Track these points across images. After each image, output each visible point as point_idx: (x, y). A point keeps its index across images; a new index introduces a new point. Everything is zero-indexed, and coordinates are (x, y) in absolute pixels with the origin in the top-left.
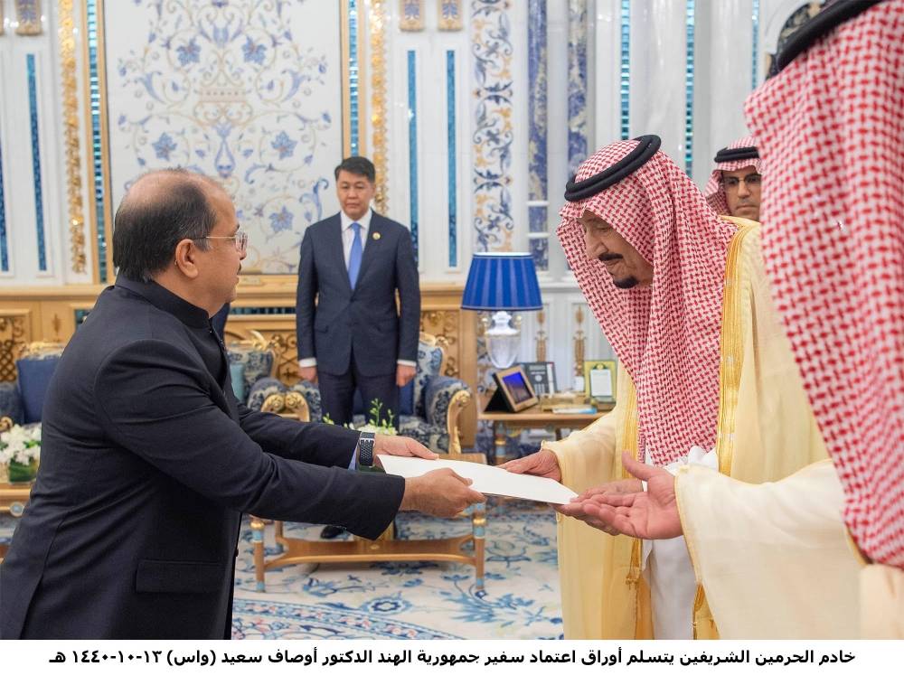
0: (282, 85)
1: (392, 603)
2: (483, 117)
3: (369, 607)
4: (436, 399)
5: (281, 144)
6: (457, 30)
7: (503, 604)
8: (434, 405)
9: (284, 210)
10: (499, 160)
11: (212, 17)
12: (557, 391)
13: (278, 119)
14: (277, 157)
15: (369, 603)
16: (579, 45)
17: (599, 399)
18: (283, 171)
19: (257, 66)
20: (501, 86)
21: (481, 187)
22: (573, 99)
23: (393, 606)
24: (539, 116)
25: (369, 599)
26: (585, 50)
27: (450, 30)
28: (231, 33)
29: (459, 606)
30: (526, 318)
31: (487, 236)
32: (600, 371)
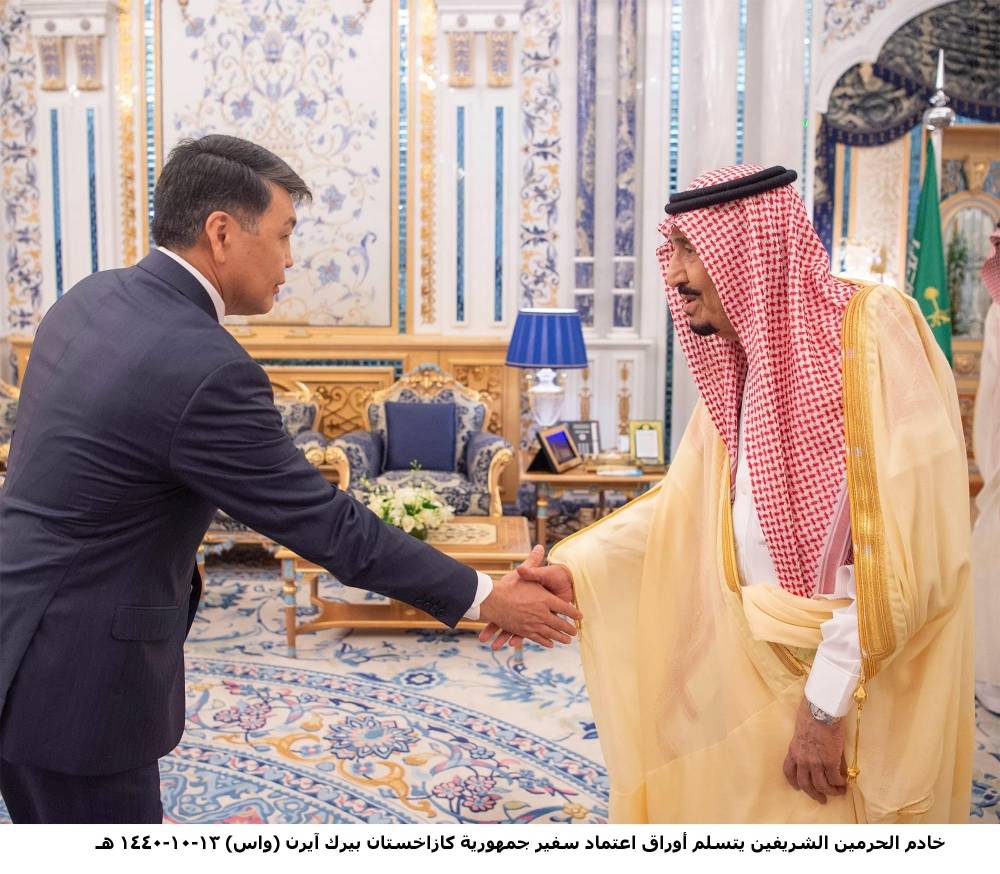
0: (333, 139)
1: (426, 676)
2: (531, 173)
3: (402, 679)
4: (478, 458)
5: (330, 198)
6: (507, 86)
7: (542, 681)
8: (475, 463)
9: (332, 263)
10: (546, 215)
11: (265, 74)
12: (601, 451)
13: (328, 173)
14: (327, 210)
15: (402, 675)
16: (628, 102)
17: (645, 461)
18: (331, 225)
19: (309, 120)
20: (550, 142)
21: (528, 242)
22: (621, 156)
23: (427, 679)
24: (587, 173)
25: (401, 670)
26: (634, 107)
27: (499, 86)
28: (284, 89)
29: (496, 681)
30: (571, 375)
31: (533, 291)
32: (646, 430)
